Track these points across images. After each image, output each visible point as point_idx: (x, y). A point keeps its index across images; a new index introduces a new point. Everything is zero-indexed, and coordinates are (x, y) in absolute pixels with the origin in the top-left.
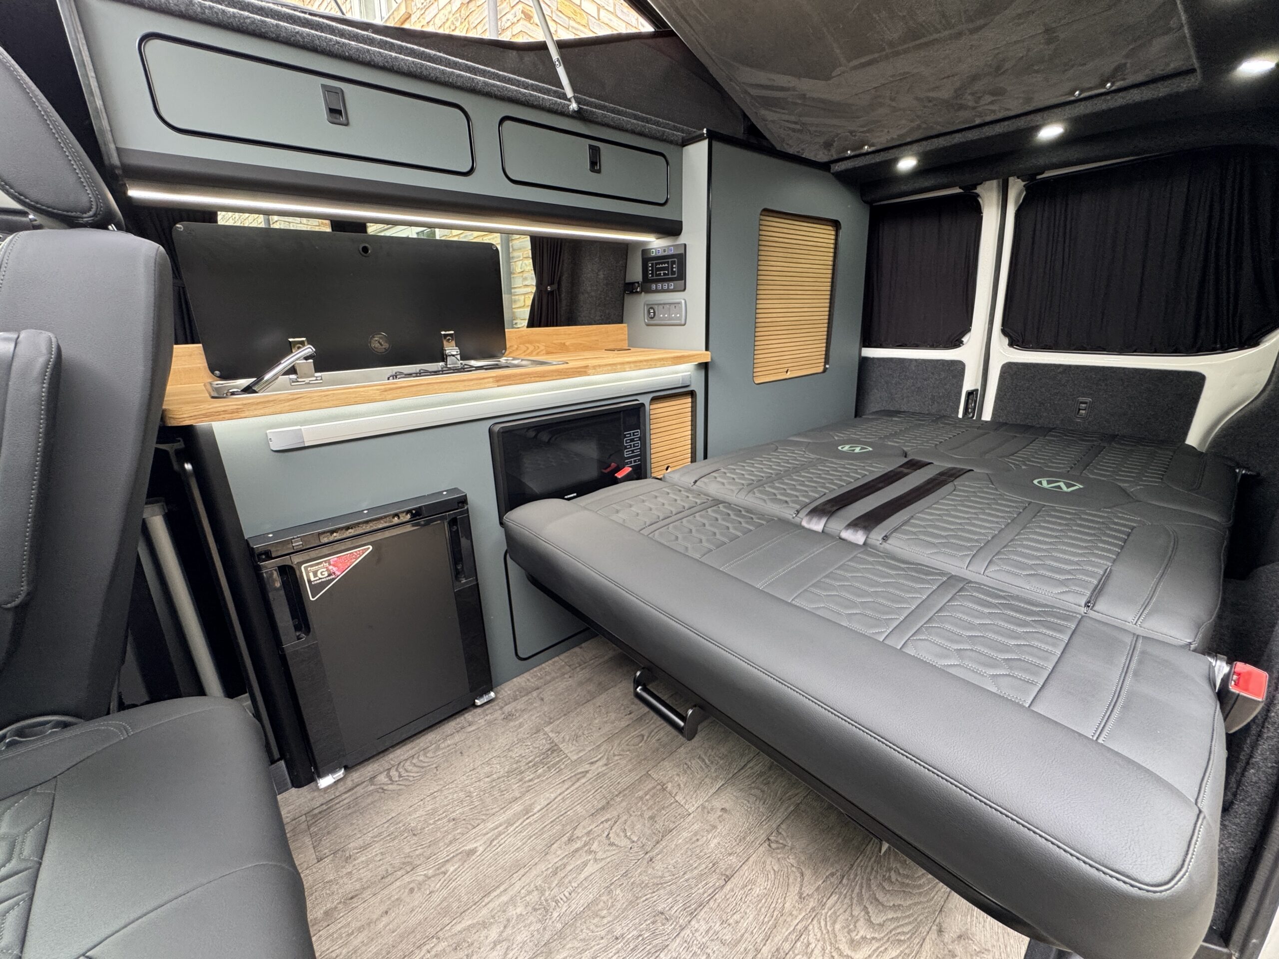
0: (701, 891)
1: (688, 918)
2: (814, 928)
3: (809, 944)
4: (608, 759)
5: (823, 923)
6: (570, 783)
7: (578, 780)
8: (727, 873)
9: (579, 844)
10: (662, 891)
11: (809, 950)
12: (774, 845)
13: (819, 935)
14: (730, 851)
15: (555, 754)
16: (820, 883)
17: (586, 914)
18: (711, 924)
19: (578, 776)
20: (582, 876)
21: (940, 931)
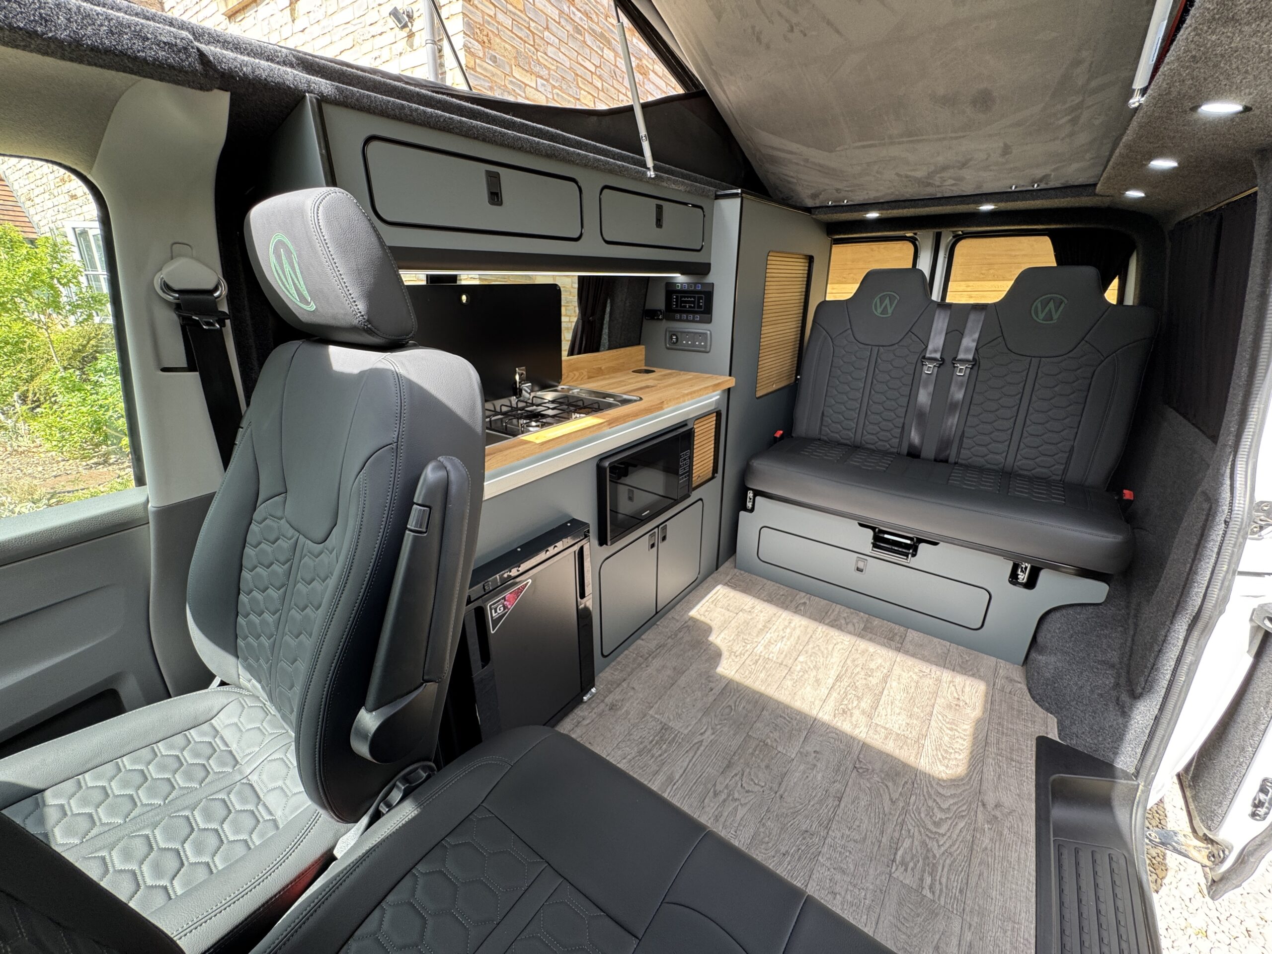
0: (826, 811)
1: (826, 831)
2: (909, 820)
3: (909, 831)
4: (712, 728)
5: (913, 815)
6: (693, 753)
7: (698, 749)
8: (838, 795)
9: (723, 796)
10: (799, 817)
11: (911, 834)
12: (860, 771)
13: (913, 823)
14: (833, 780)
15: (668, 732)
16: (901, 789)
17: (754, 843)
18: (842, 831)
19: (697, 746)
20: (738, 817)
21: (984, 805)
